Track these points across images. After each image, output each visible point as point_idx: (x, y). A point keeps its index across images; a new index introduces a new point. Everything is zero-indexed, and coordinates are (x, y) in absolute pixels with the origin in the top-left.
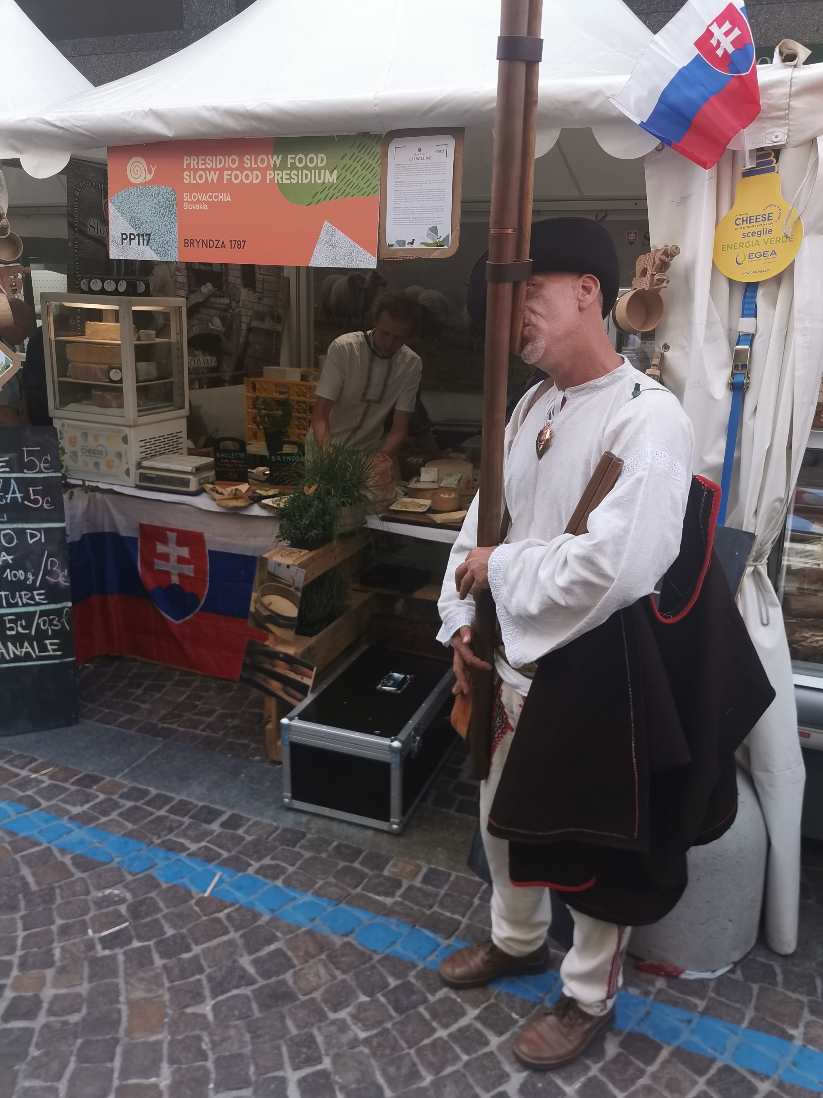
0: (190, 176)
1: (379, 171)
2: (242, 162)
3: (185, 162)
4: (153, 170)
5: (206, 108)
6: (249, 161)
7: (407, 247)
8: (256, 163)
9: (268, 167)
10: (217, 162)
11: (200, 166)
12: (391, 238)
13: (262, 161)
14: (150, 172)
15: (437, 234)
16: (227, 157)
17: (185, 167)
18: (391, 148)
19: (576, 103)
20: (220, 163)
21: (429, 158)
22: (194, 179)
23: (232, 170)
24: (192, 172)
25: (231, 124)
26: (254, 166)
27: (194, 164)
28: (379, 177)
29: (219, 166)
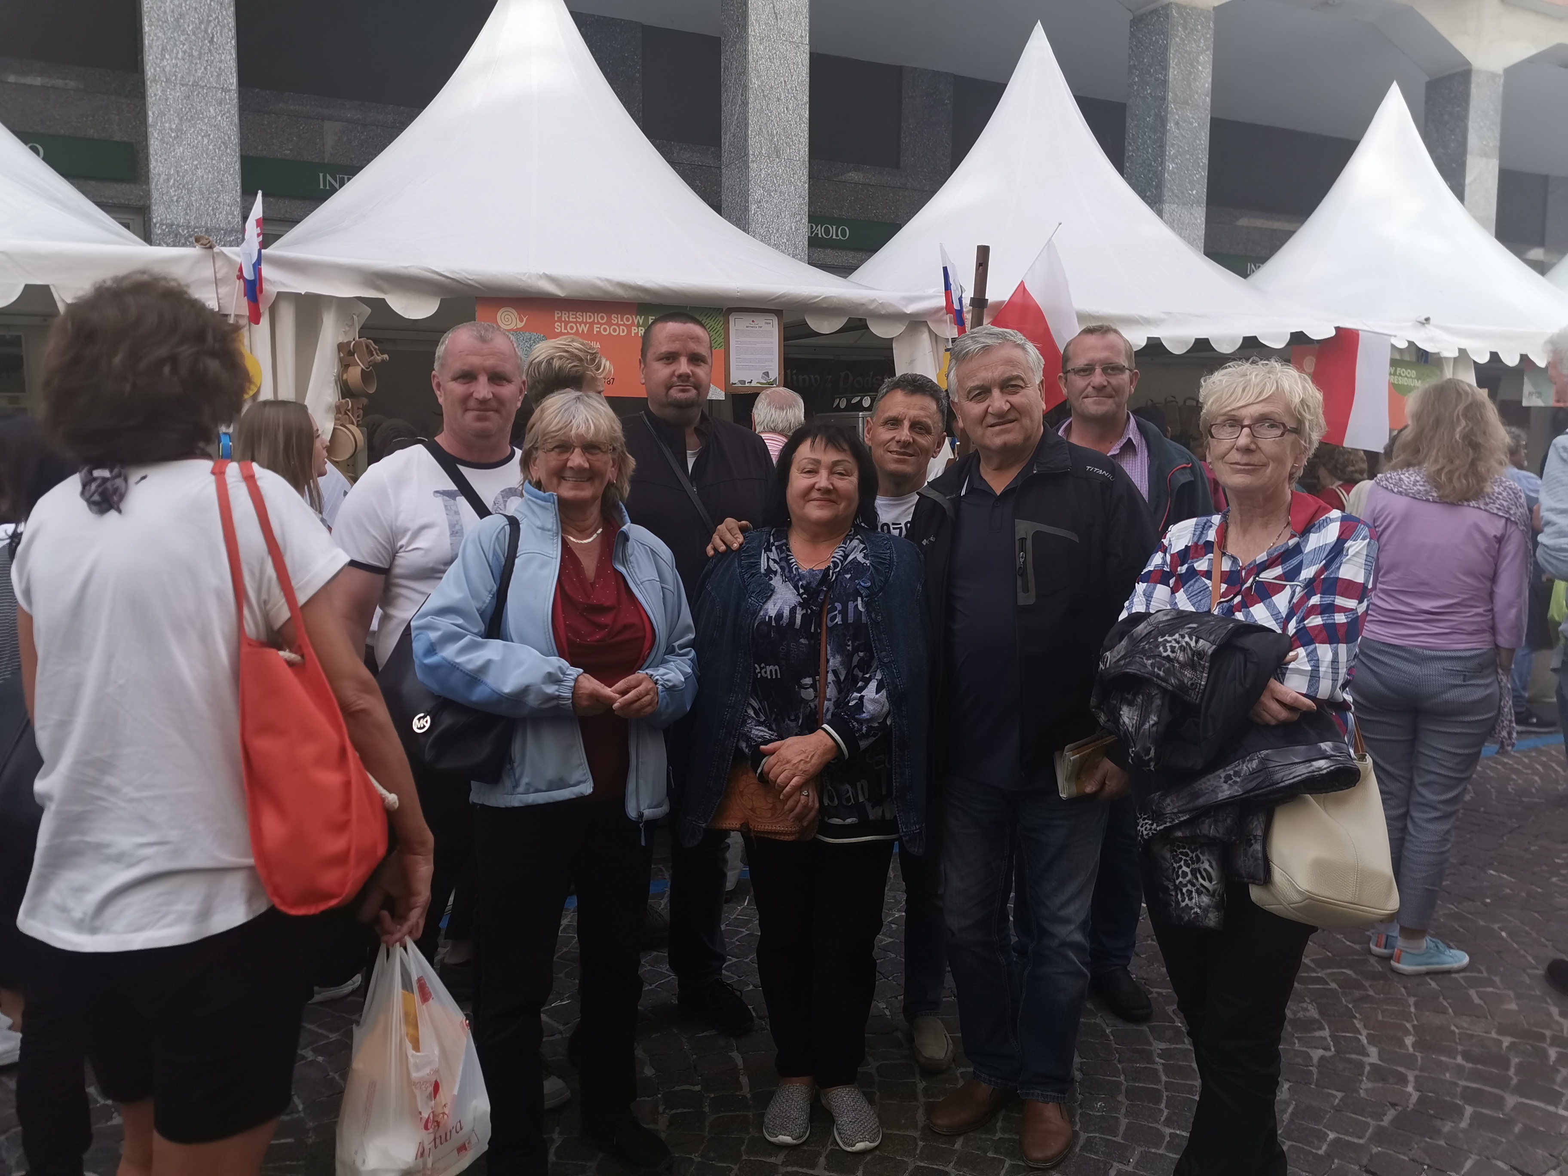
0: (561, 327)
1: (723, 333)
2: (609, 318)
3: (556, 316)
4: (525, 319)
5: (600, 279)
6: (615, 319)
7: (747, 385)
8: (622, 320)
9: (633, 324)
10: (588, 317)
11: (571, 320)
12: (734, 378)
13: (628, 319)
14: (521, 321)
15: (768, 377)
16: (596, 314)
17: (556, 319)
18: (731, 319)
19: (863, 304)
20: (590, 318)
21: (761, 327)
22: (566, 328)
23: (602, 324)
24: (563, 324)
25: (620, 292)
26: (620, 322)
27: (565, 317)
28: (723, 336)
29: (588, 321)
